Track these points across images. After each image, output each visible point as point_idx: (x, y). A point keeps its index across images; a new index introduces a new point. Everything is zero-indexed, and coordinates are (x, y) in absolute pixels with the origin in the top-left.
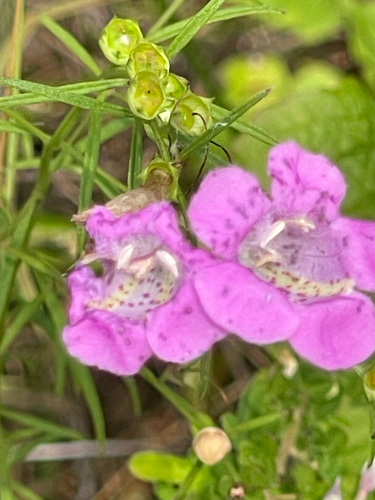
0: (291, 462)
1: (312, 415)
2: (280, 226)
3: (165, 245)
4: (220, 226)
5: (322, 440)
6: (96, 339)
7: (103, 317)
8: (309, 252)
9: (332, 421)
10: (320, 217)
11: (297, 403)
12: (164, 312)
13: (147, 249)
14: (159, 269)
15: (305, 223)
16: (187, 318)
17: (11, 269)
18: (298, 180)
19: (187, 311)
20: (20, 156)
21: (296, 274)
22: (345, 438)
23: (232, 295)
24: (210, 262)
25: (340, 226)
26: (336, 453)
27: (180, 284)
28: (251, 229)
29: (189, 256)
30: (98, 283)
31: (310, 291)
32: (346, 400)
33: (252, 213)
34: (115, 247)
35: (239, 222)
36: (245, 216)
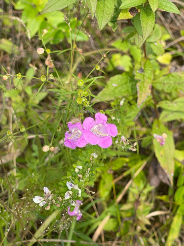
2: (97, 126)
3: (79, 129)
4: (87, 127)
6: (69, 143)
7: (70, 141)
8: (102, 129)
10: (103, 124)
12: (79, 140)
14: (78, 133)
16: (82, 141)
18: (100, 118)
21: (100, 132)
23: (89, 137)
24: (86, 132)
25: (106, 125)
27: (82, 135)
28: (92, 126)
30: (69, 134)
31: (102, 135)
33: (92, 124)
34: (72, 130)
35: (90, 126)
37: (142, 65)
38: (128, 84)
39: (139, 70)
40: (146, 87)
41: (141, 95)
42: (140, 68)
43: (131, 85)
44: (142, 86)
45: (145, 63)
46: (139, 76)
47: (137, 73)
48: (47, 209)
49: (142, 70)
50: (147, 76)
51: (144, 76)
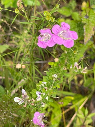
0: (66, 63)
1: (69, 58)
2: (62, 32)
3: (49, 34)
4: (55, 31)
5: (70, 61)
7: (42, 42)
8: (66, 35)
9: (71, 58)
10: (67, 31)
11: (67, 56)
12: (49, 41)
13: (47, 34)
14: (48, 37)
15: (65, 31)
16: (52, 42)
17: (34, 40)
18: (64, 26)
19: (52, 41)
20: (35, 28)
21: (64, 37)
22: (72, 60)
23: (57, 39)
24: (54, 35)
25: (69, 32)
26: (71, 62)
27: (51, 38)
28: (59, 32)
29: (52, 35)
31: (66, 39)
32: (72, 56)
33: (59, 30)
34: (43, 34)
36: (58, 30)
37: (87, 13)
38: (76, 29)
39: (85, 16)
40: (90, 29)
41: (87, 35)
42: (85, 15)
43: (78, 29)
44: (88, 28)
45: (89, 11)
46: (85, 21)
47: (84, 18)
48: (25, 107)
49: (87, 17)
50: (91, 21)
51: (89, 20)
